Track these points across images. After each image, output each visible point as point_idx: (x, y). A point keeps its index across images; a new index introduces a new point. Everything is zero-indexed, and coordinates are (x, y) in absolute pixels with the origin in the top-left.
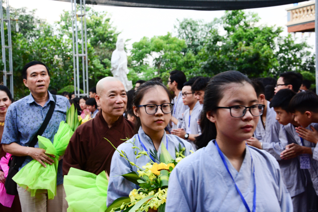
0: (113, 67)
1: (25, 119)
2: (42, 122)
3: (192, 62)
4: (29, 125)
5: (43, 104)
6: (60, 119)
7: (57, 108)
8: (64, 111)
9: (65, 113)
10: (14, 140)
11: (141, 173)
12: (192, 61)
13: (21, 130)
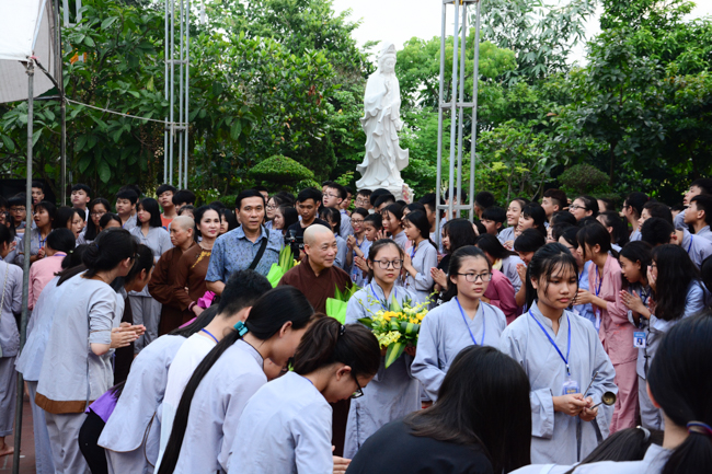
0: (369, 113)
1: (234, 255)
2: (251, 261)
3: (529, 106)
4: (238, 263)
5: (254, 240)
6: (272, 259)
7: (269, 246)
8: (277, 249)
9: (278, 252)
10: (219, 278)
11: (374, 318)
12: (528, 103)
13: (228, 268)
